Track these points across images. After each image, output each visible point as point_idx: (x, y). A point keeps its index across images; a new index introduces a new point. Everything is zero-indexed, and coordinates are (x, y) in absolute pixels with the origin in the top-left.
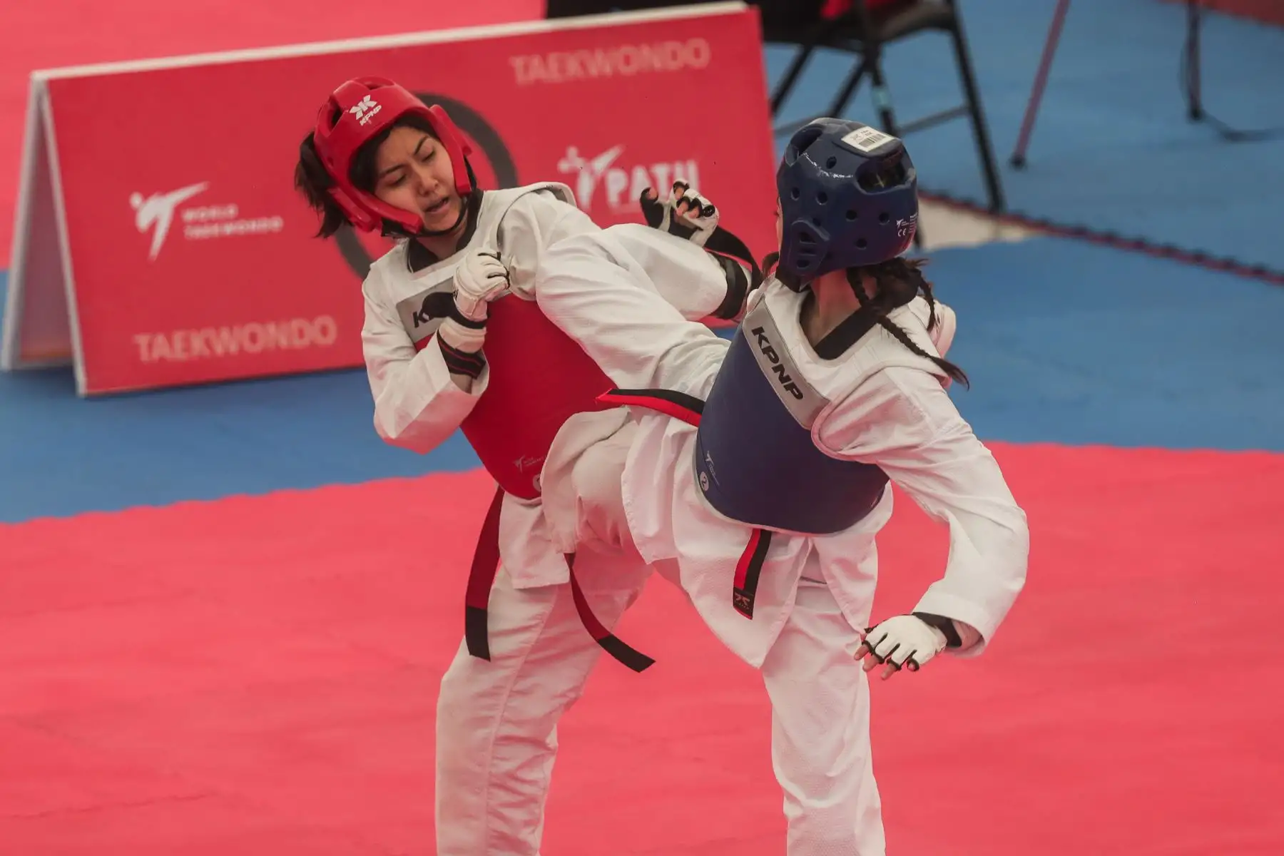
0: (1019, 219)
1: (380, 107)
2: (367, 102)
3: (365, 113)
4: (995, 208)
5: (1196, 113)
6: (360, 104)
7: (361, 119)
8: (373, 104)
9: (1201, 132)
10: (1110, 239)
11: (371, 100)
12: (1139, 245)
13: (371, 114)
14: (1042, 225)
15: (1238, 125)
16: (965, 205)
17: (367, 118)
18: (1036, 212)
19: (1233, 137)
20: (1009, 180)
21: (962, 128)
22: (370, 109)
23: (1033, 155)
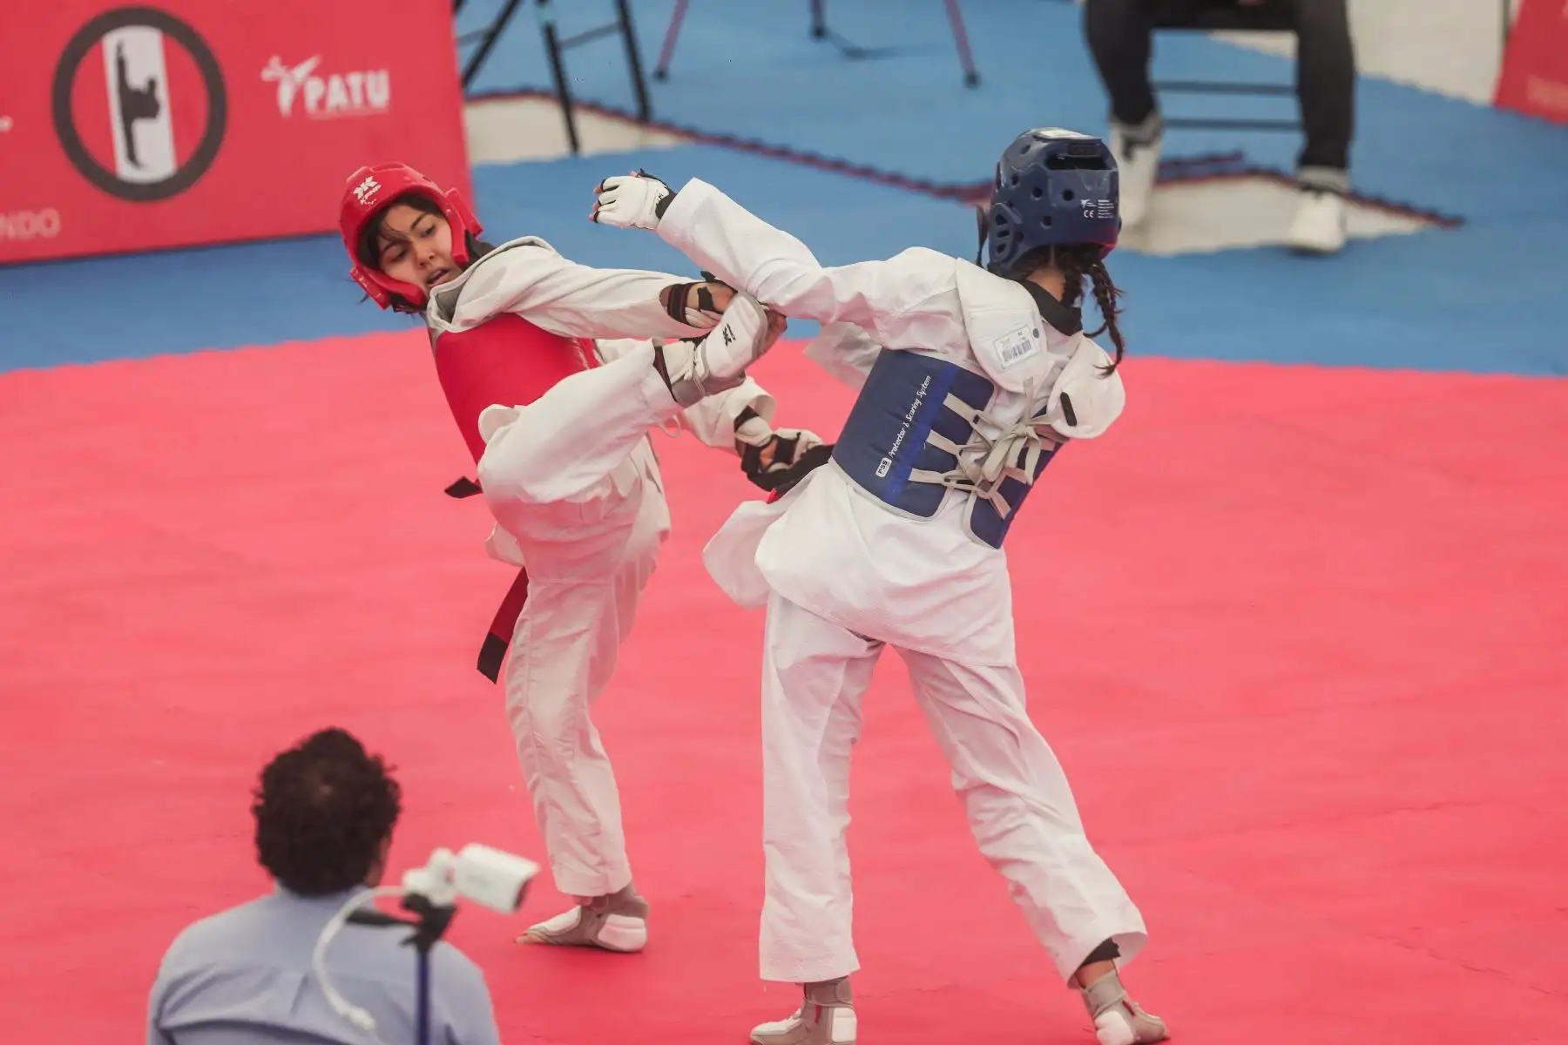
0: (667, 127)
1: (379, 186)
2: (369, 182)
3: (365, 193)
4: (644, 117)
5: (819, 32)
6: (363, 185)
7: (361, 199)
8: (373, 184)
9: (825, 48)
10: (754, 147)
11: (373, 180)
12: (782, 153)
13: (371, 193)
14: (690, 133)
15: (862, 42)
16: (616, 114)
17: (366, 197)
18: (683, 120)
19: (855, 54)
20: (656, 92)
21: (615, 43)
22: (370, 188)
23: (674, 67)
